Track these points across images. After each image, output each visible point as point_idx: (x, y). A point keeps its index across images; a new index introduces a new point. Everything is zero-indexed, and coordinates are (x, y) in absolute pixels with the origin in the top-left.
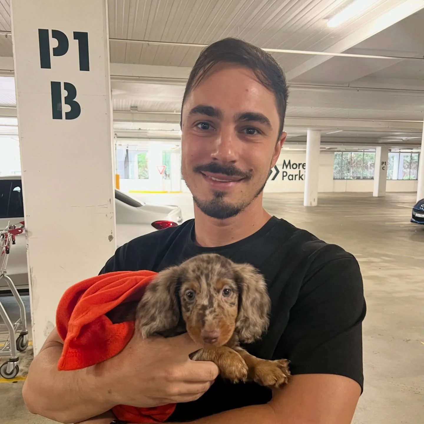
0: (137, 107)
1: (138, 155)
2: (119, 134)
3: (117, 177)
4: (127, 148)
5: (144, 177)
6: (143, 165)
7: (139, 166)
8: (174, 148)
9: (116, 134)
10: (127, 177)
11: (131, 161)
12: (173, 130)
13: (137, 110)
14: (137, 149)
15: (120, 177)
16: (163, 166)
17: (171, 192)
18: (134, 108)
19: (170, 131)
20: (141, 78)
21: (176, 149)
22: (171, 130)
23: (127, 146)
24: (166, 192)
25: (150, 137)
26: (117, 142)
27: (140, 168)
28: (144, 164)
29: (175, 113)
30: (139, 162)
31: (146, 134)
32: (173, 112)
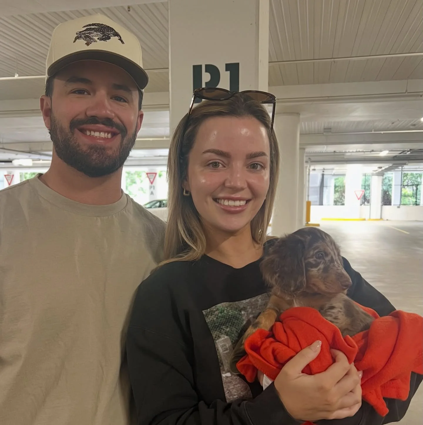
0: (330, 129)
1: (336, 179)
2: (313, 159)
3: (309, 204)
4: (323, 173)
5: (341, 202)
6: (340, 190)
7: (336, 191)
8: (375, 171)
9: (309, 159)
10: (321, 204)
11: (327, 187)
12: (373, 151)
13: (330, 132)
14: (333, 173)
15: (312, 203)
16: (361, 191)
17: (370, 219)
18: (328, 130)
19: (369, 153)
20: (330, 98)
21: (377, 171)
22: (370, 150)
23: (323, 170)
24: (364, 220)
25: (347, 160)
26: (310, 167)
27: (337, 194)
28: (342, 189)
29: (373, 132)
30: (335, 187)
31: (342, 156)
32: (372, 131)
